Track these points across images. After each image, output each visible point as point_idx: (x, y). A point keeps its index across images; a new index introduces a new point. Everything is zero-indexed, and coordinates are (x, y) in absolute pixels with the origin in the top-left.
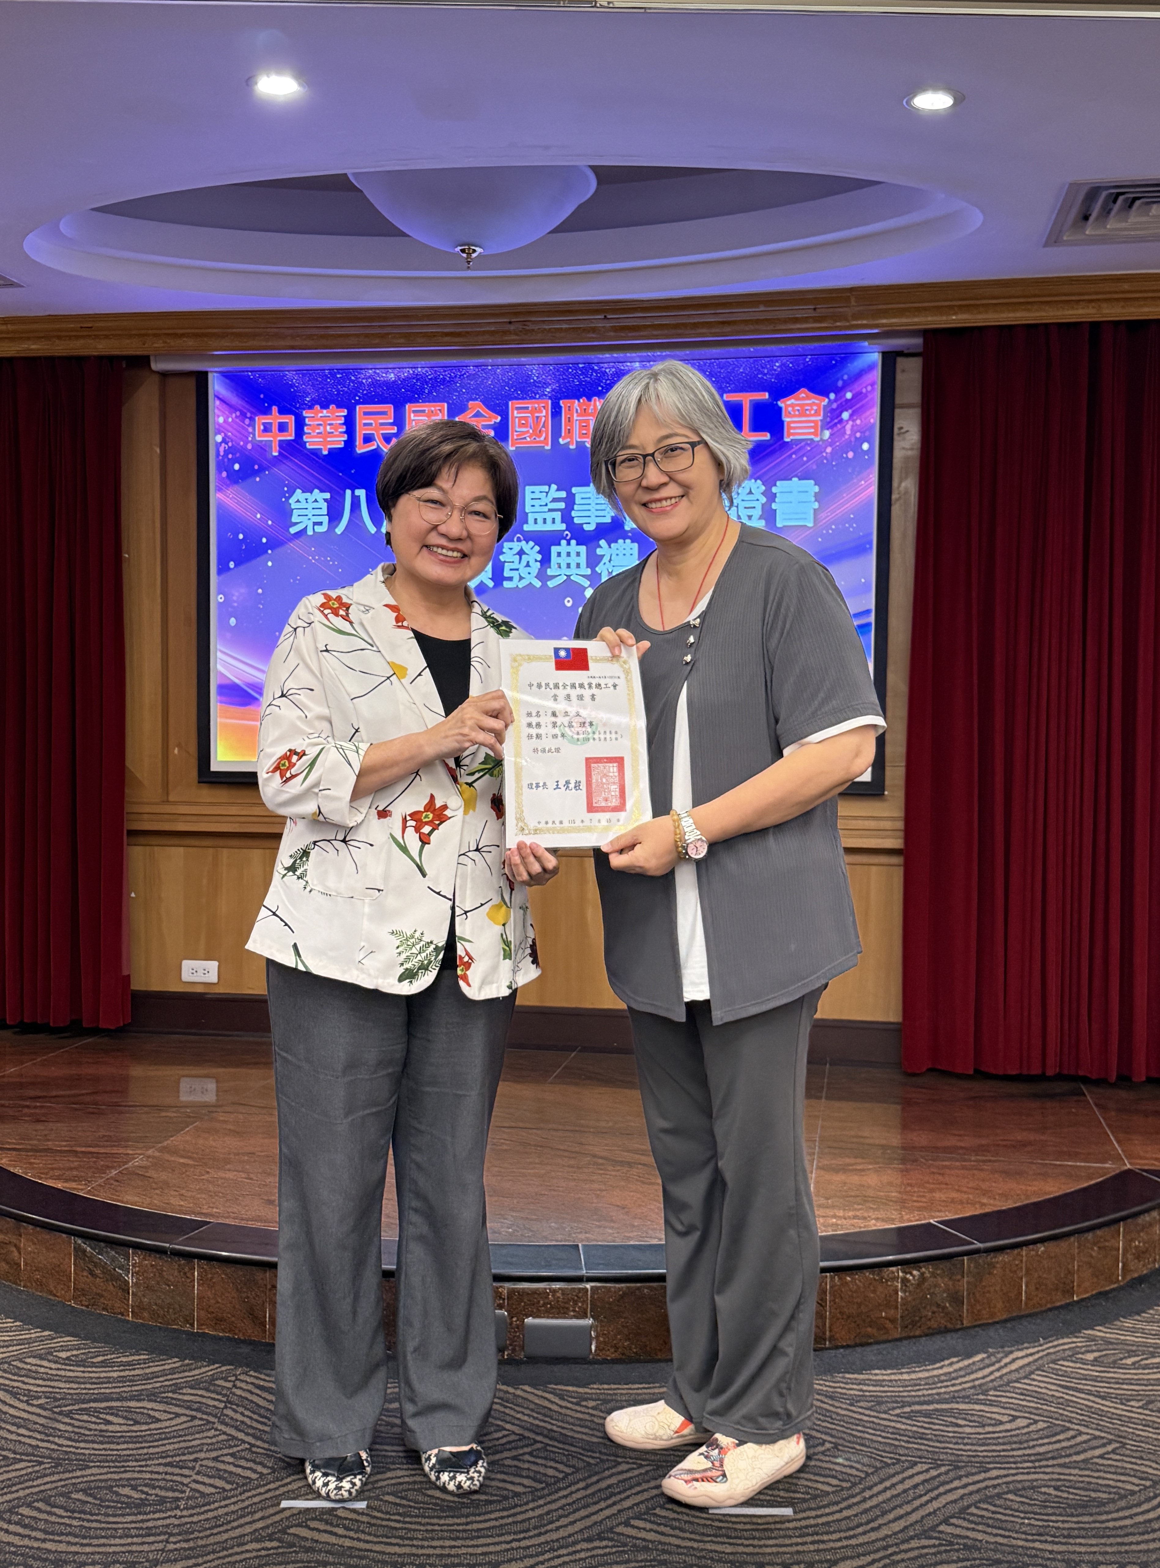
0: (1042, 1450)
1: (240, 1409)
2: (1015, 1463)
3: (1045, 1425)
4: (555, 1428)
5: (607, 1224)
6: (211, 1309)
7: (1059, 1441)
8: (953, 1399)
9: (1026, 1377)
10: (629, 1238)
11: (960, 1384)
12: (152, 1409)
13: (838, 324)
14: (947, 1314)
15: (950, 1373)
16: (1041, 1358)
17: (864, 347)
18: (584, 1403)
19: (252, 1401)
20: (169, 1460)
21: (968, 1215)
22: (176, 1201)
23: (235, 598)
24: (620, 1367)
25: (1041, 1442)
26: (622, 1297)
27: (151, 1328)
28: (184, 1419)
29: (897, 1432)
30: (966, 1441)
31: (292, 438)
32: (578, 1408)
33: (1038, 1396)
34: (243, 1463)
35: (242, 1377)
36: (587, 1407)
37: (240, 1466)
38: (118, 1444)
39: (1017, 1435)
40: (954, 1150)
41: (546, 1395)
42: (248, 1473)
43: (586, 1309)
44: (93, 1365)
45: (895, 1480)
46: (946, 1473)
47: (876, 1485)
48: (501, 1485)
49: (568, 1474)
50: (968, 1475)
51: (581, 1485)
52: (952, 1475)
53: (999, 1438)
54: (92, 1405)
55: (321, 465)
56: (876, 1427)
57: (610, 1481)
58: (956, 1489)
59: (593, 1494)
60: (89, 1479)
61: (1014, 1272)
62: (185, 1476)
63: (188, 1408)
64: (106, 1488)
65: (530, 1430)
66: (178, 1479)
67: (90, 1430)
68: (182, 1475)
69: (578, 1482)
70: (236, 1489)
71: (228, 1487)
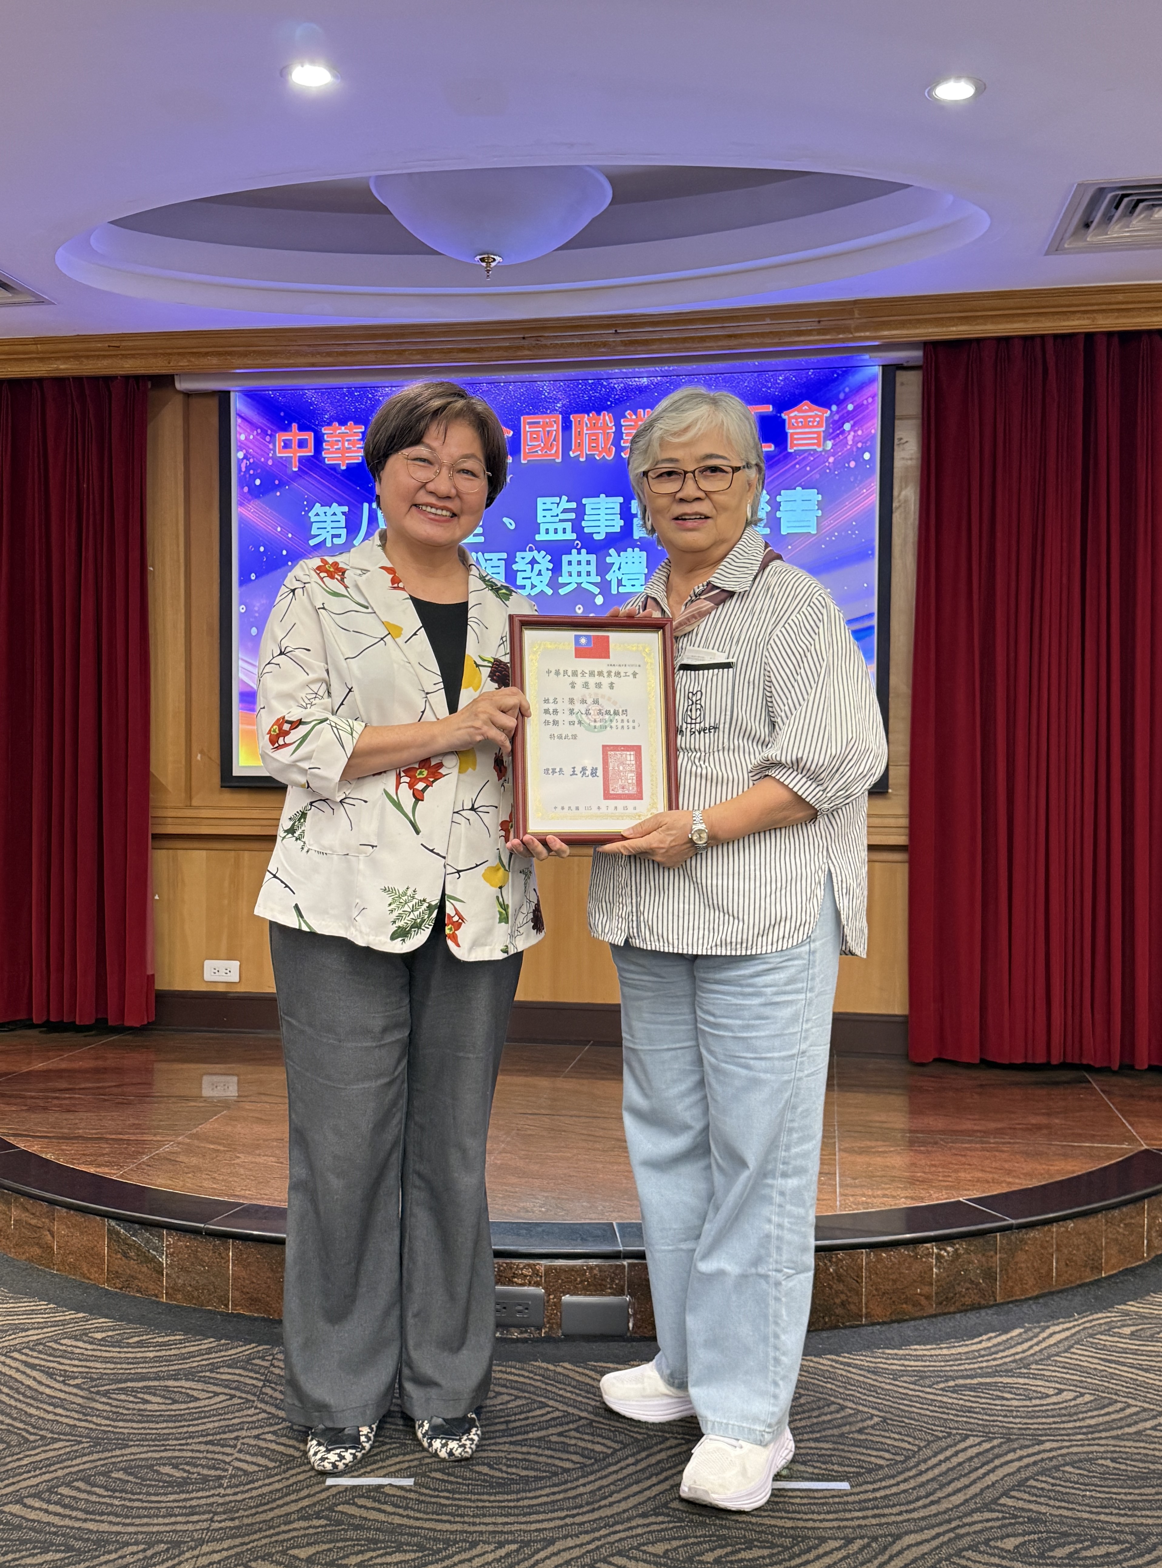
0: (1092, 1422)
2: (1068, 1435)
3: (1092, 1398)
6: (246, 1290)
7: (1109, 1414)
8: (996, 1373)
9: (1066, 1351)
11: (1001, 1358)
12: (191, 1389)
13: (842, 336)
14: (980, 1290)
15: (989, 1348)
16: (1078, 1332)
17: (866, 360)
20: (209, 1438)
21: (995, 1193)
22: (208, 1185)
23: (256, 608)
25: (1090, 1414)
27: (185, 1309)
28: (222, 1397)
29: (945, 1405)
30: (1015, 1414)
31: (312, 454)
33: (1082, 1370)
34: (285, 1441)
37: (282, 1444)
38: (157, 1423)
39: (1066, 1408)
40: (970, 1133)
41: (587, 1372)
42: (291, 1451)
43: (623, 1286)
44: (129, 1345)
45: (948, 1453)
46: (1000, 1446)
47: (930, 1458)
48: (549, 1461)
49: (615, 1451)
50: (1022, 1448)
51: (631, 1460)
52: (1005, 1447)
53: (1047, 1410)
54: (129, 1384)
55: (339, 480)
56: (923, 1401)
57: (659, 1457)
58: (1012, 1461)
59: (643, 1470)
60: (129, 1457)
61: (1045, 1248)
62: (228, 1454)
63: (226, 1387)
64: (147, 1467)
65: (575, 1407)
66: (220, 1457)
67: (128, 1409)
68: (224, 1453)
69: (627, 1458)
70: (279, 1466)
71: (271, 1465)
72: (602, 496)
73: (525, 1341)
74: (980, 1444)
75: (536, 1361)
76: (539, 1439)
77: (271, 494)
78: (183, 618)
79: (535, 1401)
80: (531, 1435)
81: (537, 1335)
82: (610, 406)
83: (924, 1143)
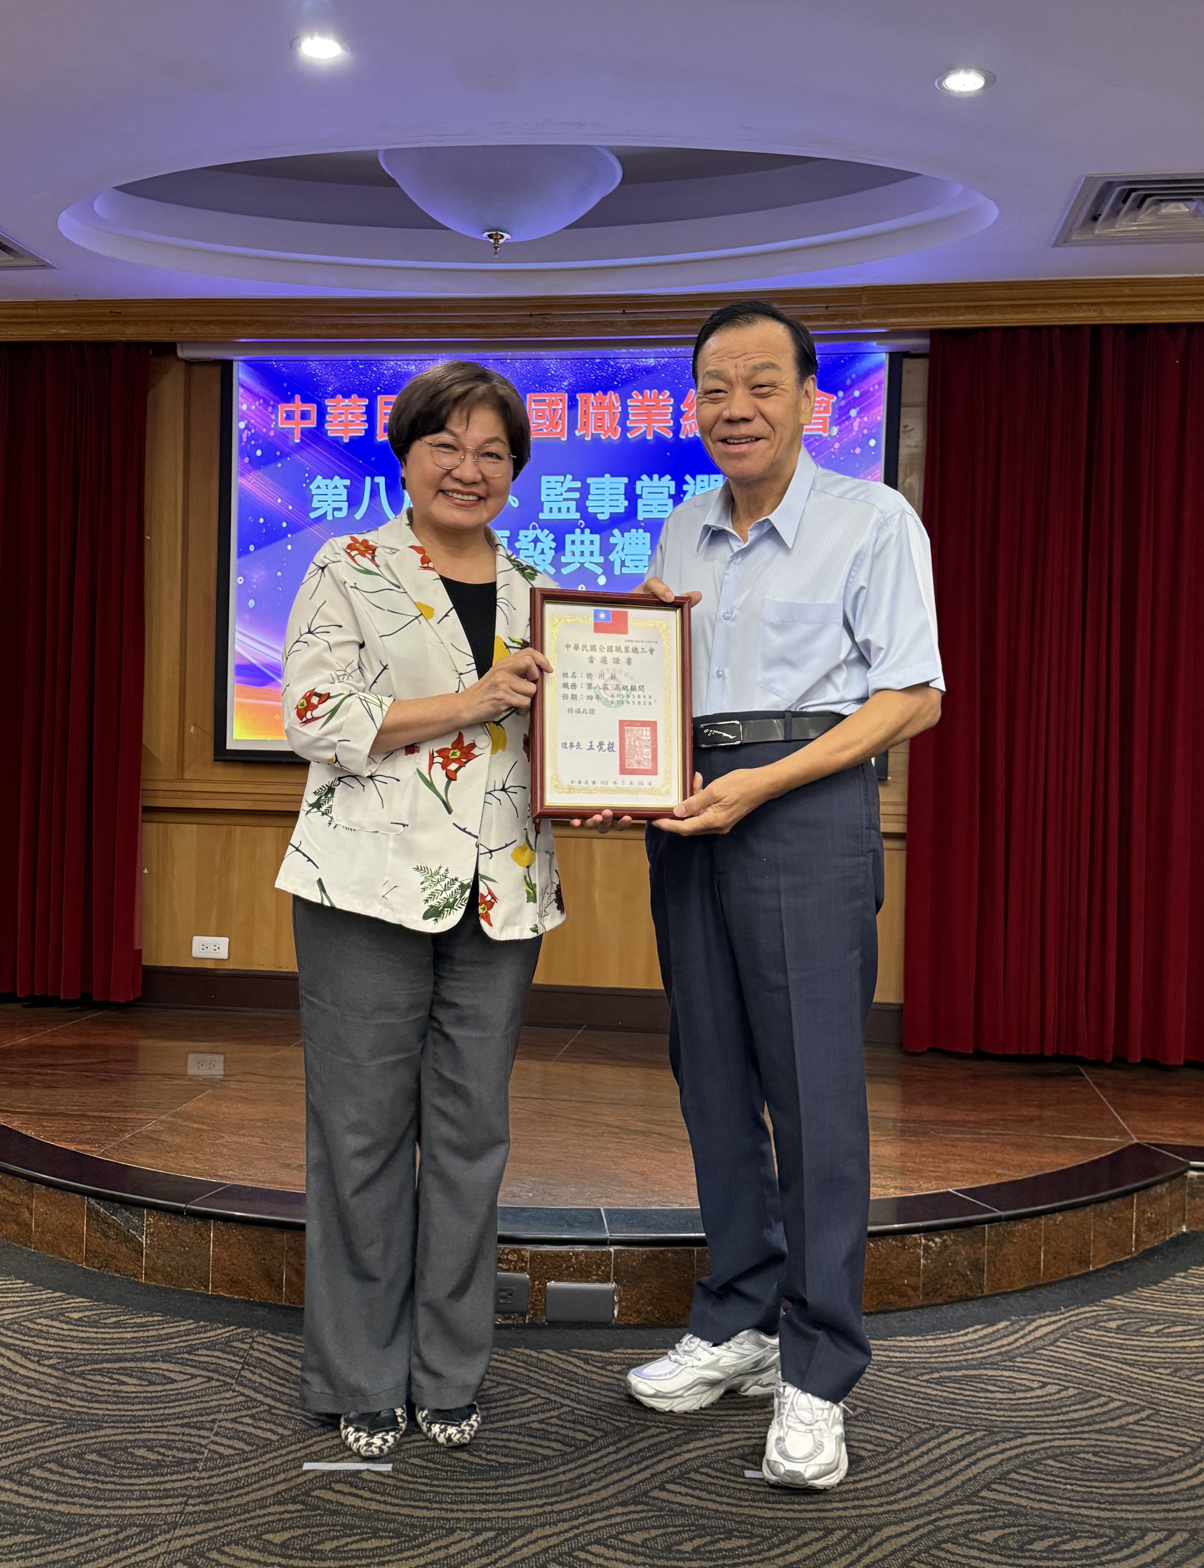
0: (1075, 1416)
1: (258, 1371)
2: (1050, 1428)
3: (1076, 1391)
4: (581, 1392)
5: (626, 1189)
6: (226, 1271)
7: (1092, 1407)
8: (981, 1365)
9: (1051, 1344)
10: (650, 1203)
11: (987, 1351)
12: (168, 1370)
13: (849, 322)
14: (967, 1282)
15: (975, 1340)
16: (1064, 1325)
17: (873, 347)
18: (609, 1368)
19: (270, 1363)
20: (186, 1420)
21: (985, 1184)
22: (190, 1164)
23: (254, 580)
24: (643, 1333)
25: (1073, 1408)
26: (645, 1261)
27: (165, 1288)
28: (200, 1380)
29: (928, 1397)
30: (998, 1406)
31: (314, 426)
32: (604, 1373)
33: (1066, 1363)
34: (263, 1424)
35: (259, 1339)
36: (611, 1371)
37: (259, 1428)
38: (133, 1404)
39: (1049, 1401)
40: (963, 1123)
41: (571, 1359)
42: (269, 1435)
43: (609, 1273)
44: (106, 1326)
45: (931, 1445)
46: (982, 1438)
47: (912, 1450)
48: (529, 1448)
49: (597, 1438)
50: (1003, 1441)
51: (612, 1449)
52: (988, 1440)
53: (1031, 1404)
54: (105, 1365)
55: (341, 453)
56: (907, 1393)
57: (641, 1445)
58: (994, 1454)
59: (624, 1458)
60: (103, 1439)
61: (1034, 1241)
62: (203, 1437)
63: (204, 1369)
64: (121, 1449)
65: (556, 1394)
66: (196, 1440)
67: (104, 1390)
68: (199, 1436)
69: (608, 1446)
70: (256, 1450)
71: (247, 1448)
72: (607, 476)
73: (508, 1327)
74: (962, 1436)
75: (519, 1347)
76: (520, 1426)
77: (272, 466)
78: (179, 591)
79: (517, 1388)
80: (511, 1422)
81: (520, 1322)
82: (617, 386)
83: (915, 1133)
